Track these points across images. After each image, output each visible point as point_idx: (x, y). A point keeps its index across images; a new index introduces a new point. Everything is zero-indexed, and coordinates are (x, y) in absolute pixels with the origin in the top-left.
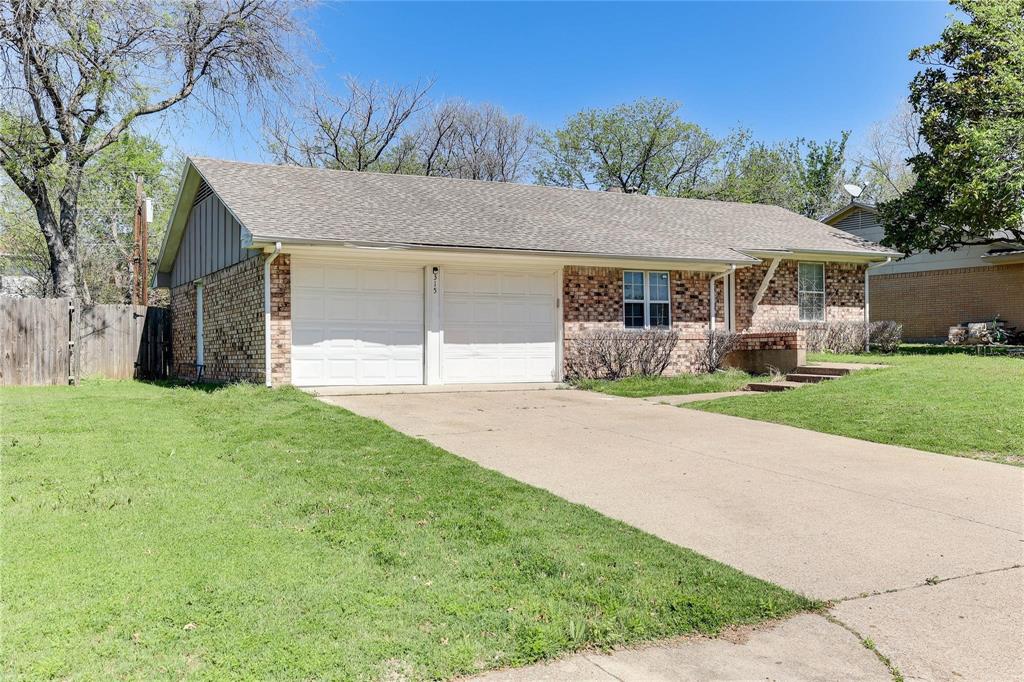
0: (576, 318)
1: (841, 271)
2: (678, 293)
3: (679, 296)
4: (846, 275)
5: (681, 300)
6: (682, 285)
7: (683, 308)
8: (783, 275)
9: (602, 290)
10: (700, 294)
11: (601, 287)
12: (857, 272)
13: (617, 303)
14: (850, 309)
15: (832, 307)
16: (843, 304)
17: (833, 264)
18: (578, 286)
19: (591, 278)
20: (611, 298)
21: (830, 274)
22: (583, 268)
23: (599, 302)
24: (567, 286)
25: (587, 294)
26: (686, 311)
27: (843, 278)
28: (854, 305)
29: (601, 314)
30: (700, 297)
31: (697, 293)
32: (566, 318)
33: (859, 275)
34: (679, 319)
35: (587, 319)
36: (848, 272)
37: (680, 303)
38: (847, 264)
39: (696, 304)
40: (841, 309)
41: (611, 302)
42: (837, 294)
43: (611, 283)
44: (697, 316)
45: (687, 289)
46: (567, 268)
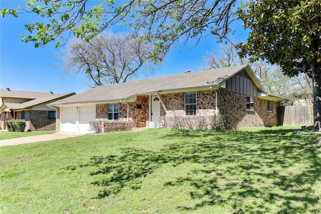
0: (98, 118)
1: (204, 94)
2: (120, 109)
3: (120, 110)
4: (206, 96)
5: (121, 112)
6: (121, 107)
7: (121, 114)
8: (177, 99)
9: (103, 110)
10: (126, 109)
11: (103, 109)
12: (212, 94)
13: (106, 113)
14: (209, 110)
15: (199, 110)
16: (205, 108)
17: (200, 92)
18: (98, 109)
19: (101, 107)
20: (105, 112)
21: (199, 96)
22: (99, 104)
23: (102, 113)
24: (96, 109)
25: (100, 111)
26: (122, 115)
27: (205, 97)
28: (211, 108)
29: (103, 116)
30: (126, 110)
31: (125, 109)
32: (96, 118)
33: (214, 95)
34: (120, 117)
35: (100, 118)
36: (208, 94)
37: (120, 112)
38: (207, 91)
39: (125, 112)
40: (204, 110)
41: (105, 113)
42: (202, 104)
43: (105, 108)
44: (125, 116)
45: (122, 108)
46: (96, 105)
